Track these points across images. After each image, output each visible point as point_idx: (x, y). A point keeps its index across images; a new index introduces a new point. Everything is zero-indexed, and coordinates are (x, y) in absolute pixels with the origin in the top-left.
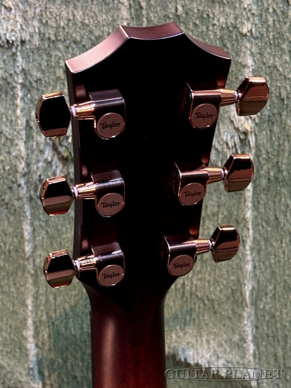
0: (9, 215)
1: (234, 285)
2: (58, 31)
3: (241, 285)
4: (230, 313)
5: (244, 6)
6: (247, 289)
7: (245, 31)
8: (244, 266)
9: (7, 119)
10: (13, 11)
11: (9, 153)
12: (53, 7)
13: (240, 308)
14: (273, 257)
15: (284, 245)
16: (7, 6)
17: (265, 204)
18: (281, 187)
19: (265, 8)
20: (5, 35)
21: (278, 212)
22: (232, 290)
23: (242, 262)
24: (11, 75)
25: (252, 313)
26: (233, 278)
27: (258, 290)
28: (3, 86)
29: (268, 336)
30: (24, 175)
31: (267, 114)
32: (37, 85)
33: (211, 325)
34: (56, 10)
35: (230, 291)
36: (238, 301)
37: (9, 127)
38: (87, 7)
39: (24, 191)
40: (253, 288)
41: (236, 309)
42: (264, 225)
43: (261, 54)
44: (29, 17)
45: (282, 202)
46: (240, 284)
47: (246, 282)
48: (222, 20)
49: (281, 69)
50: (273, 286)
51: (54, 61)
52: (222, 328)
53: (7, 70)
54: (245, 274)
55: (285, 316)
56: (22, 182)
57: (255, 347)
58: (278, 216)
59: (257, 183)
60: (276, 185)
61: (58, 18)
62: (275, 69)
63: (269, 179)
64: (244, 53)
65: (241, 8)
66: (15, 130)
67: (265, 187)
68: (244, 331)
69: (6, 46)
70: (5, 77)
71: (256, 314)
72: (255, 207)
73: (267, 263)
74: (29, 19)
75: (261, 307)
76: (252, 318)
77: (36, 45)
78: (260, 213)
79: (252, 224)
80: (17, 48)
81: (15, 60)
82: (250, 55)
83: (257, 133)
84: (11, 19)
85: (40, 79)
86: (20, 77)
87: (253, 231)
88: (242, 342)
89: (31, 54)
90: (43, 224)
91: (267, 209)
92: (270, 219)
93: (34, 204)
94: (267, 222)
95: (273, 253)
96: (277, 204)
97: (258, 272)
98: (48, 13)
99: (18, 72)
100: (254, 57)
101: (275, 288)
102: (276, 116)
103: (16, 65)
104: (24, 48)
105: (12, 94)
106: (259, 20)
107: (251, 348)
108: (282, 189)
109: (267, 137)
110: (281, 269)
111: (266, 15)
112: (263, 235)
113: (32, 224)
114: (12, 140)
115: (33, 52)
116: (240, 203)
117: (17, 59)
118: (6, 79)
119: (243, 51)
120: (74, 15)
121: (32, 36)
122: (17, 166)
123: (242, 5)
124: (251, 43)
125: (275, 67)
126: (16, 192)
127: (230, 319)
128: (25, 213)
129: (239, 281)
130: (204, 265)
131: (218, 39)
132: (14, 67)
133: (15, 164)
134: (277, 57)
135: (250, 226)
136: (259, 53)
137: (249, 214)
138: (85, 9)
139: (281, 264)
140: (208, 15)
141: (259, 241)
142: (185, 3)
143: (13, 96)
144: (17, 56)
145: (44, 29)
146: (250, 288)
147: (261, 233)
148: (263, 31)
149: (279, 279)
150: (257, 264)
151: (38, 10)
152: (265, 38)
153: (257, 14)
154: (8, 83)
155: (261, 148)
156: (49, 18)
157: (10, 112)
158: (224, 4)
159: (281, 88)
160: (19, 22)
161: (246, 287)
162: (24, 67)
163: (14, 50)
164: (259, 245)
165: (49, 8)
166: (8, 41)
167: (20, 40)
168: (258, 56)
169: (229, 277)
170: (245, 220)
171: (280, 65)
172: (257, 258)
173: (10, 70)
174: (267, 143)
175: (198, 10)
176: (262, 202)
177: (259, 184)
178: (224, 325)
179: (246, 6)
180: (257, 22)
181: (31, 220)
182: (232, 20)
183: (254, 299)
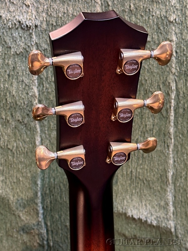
1: (162, 172)
2: (58, 19)
3: (166, 172)
5: (171, 4)
7: (172, 19)
8: (168, 161)
9: (26, 73)
10: (30, 7)
11: (27, 94)
12: (55, 5)
14: (186, 155)
16: (27, 4)
19: (185, 6)
20: (25, 22)
22: (161, 175)
23: (167, 158)
25: (173, 188)
28: (24, 53)
29: (182, 202)
31: (184, 70)
32: (45, 52)
33: (148, 195)
34: (56, 7)
35: (159, 175)
36: (164, 181)
37: (28, 78)
38: (75, 5)
40: (173, 173)
41: (163, 186)
43: (181, 34)
44: (40, 11)
47: (169, 170)
48: (158, 13)
50: (185, 172)
52: (154, 197)
53: (27, 43)
57: (174, 208)
59: (177, 111)
63: (184, 109)
64: (171, 33)
65: (169, 5)
68: (168, 199)
69: (26, 29)
70: (25, 48)
72: (176, 126)
73: (182, 159)
74: (40, 12)
75: (178, 185)
76: (173, 191)
77: (44, 29)
79: (173, 136)
80: (32, 30)
81: (31, 37)
82: (174, 34)
83: (177, 81)
85: (46, 49)
86: (34, 48)
88: (166, 205)
89: (41, 33)
91: (182, 127)
92: (184, 133)
95: (186, 153)
98: (51, 9)
99: (33, 44)
100: (177, 35)
104: (37, 30)
106: (180, 12)
107: (171, 209)
109: (183, 84)
111: (185, 10)
115: (42, 33)
117: (32, 37)
118: (25, 49)
119: (170, 32)
120: (68, 10)
121: (42, 23)
123: (170, 4)
124: (175, 27)
127: (159, 192)
129: (165, 169)
130: (144, 160)
131: (155, 24)
132: (31, 42)
135: (172, 137)
136: (180, 33)
137: (172, 130)
138: (74, 7)
140: (149, 10)
141: (177, 146)
142: (135, 3)
144: (32, 35)
145: (49, 18)
146: (172, 173)
147: (179, 141)
148: (183, 19)
150: (176, 159)
151: (45, 7)
152: (184, 24)
153: (180, 9)
154: (27, 51)
155: (180, 90)
158: (159, 3)
160: (34, 14)
161: (169, 174)
162: (36, 41)
163: (31, 31)
165: (52, 6)
166: (27, 26)
167: (34, 25)
168: (179, 35)
169: (159, 167)
170: (169, 133)
172: (176, 156)
173: (28, 43)
174: (184, 88)
176: (179, 123)
177: (178, 112)
178: (156, 195)
179: (173, 4)
180: (179, 14)
181: (40, 133)
182: (164, 13)
183: (174, 180)
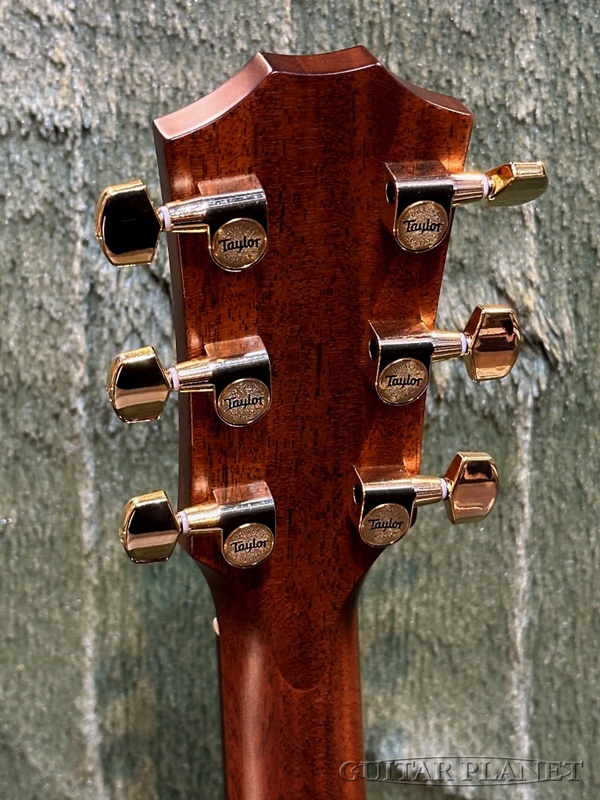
0: (52, 469)
4: (484, 671)
6: (519, 625)
13: (504, 663)
15: (593, 539)
17: (557, 456)
18: (588, 424)
21: (582, 472)
24: (62, 195)
26: (491, 602)
27: (541, 627)
30: (84, 391)
39: (83, 424)
42: (554, 498)
45: (590, 454)
46: (503, 614)
49: (592, 191)
51: (147, 169)
54: (514, 595)
55: (593, 681)
56: (79, 404)
58: (582, 480)
60: (578, 419)
61: (155, 85)
62: (581, 190)
66: (67, 302)
67: (557, 423)
71: (536, 678)
78: (546, 474)
84: (63, 85)
87: (532, 510)
90: (120, 488)
93: (102, 449)
94: (561, 493)
96: (579, 456)
97: (540, 592)
101: (574, 625)
102: (581, 282)
103: (71, 174)
105: (63, 231)
108: (591, 428)
110: (588, 586)
112: (552, 518)
113: (97, 487)
114: (62, 321)
116: (506, 454)
122: (71, 373)
125: (581, 185)
126: (68, 425)
128: (84, 465)
133: (65, 369)
134: (585, 165)
139: (587, 577)
143: (66, 235)
149: (582, 608)
156: (138, 85)
157: (58, 267)
159: (592, 227)
164: (542, 537)
171: (590, 182)
175: (430, 72)
